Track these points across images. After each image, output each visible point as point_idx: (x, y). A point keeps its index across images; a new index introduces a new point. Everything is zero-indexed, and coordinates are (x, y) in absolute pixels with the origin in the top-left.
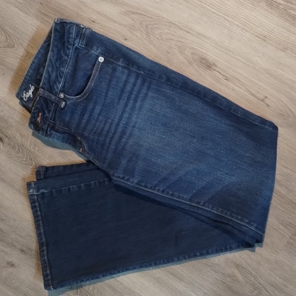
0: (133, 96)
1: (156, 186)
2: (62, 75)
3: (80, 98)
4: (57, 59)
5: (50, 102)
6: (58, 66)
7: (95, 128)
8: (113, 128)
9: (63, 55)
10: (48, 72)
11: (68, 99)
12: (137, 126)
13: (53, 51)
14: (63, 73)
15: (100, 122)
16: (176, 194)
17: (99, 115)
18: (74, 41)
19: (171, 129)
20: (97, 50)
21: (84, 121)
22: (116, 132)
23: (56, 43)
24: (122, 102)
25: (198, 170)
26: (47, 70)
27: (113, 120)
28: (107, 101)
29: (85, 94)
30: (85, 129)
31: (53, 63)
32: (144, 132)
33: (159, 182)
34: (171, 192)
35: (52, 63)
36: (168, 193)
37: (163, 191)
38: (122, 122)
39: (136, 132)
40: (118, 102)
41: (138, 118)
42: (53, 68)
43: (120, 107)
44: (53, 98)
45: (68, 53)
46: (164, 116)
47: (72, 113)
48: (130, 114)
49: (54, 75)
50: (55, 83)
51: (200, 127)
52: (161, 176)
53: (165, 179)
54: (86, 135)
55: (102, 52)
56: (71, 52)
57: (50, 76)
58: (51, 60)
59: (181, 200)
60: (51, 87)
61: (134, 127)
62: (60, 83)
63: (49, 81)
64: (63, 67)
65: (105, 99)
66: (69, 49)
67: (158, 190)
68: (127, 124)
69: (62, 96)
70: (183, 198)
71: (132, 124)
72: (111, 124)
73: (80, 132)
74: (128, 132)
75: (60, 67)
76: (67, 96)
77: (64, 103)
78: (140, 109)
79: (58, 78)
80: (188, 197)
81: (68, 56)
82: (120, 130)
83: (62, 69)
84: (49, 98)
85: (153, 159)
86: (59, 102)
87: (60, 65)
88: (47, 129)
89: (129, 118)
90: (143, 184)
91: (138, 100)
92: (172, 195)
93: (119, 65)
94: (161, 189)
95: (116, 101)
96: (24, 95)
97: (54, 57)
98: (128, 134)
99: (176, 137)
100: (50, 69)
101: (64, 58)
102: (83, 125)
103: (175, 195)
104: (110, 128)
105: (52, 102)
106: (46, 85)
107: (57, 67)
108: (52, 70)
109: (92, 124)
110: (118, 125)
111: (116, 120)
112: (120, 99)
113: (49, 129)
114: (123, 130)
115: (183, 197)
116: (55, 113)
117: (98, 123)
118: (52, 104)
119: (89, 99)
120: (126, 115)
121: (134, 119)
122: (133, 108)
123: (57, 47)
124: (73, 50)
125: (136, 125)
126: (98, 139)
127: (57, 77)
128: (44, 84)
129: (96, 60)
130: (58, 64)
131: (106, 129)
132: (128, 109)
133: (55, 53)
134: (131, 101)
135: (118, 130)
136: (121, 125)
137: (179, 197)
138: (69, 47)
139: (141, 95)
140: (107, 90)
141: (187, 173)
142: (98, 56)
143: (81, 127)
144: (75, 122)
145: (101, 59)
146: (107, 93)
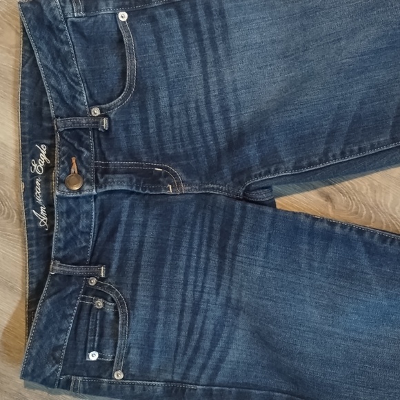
0: (207, 42)
1: (326, 153)
2: (76, 79)
3: (126, 96)
4: (53, 59)
5: (82, 133)
6: (62, 69)
7: (177, 132)
8: (204, 113)
9: (59, 45)
10: (53, 87)
11: (109, 109)
12: (239, 86)
13: (39, 49)
14: (76, 75)
15: (179, 117)
16: (366, 144)
17: (171, 106)
18: (63, 11)
19: (297, 55)
20: (107, 5)
21: (151, 131)
22: (212, 117)
23: (37, 34)
24: (196, 63)
25: (376, 86)
26: (49, 84)
27: (197, 101)
28: (171, 76)
29: (130, 86)
30: (161, 144)
31: (52, 68)
32: (256, 89)
33: (326, 143)
34: (356, 148)
35: (49, 70)
36: (352, 152)
37: (343, 154)
38: (212, 94)
39: (243, 96)
40: (189, 68)
41: (233, 72)
42: (56, 76)
43: (197, 71)
44: (84, 121)
45: (64, 40)
46: (273, 42)
47: (127, 129)
48: (218, 73)
49: (65, 88)
50: (74, 98)
51: (340, 18)
52: (324, 133)
53: (332, 134)
54: (170, 152)
55: (116, 4)
56: (68, 34)
57: (59, 93)
58: (45, 66)
59: (379, 150)
60: (71, 109)
61: (235, 90)
62: (81, 93)
63: (63, 101)
64: (70, 66)
65: (166, 74)
66: (62, 31)
67: (334, 156)
68: (221, 91)
69: (96, 111)
70: (380, 145)
71: (229, 89)
72: (197, 108)
73: (158, 153)
74: (231, 104)
75: (65, 69)
76: (103, 106)
77: (105, 121)
78: (228, 55)
79: (74, 88)
80: (388, 138)
81: (67, 43)
82: (216, 108)
83: (72, 70)
84: (77, 126)
85: (294, 118)
86: (97, 123)
87: (63, 65)
88: (96, 177)
89: (220, 81)
90: (305, 163)
91: (218, 43)
92: (360, 150)
93: (156, 7)
94: (338, 152)
95: (186, 66)
96: (35, 165)
97: (46, 58)
98: (233, 108)
99: (311, 61)
100: (53, 81)
101: (62, 50)
102: (154, 139)
103: (365, 148)
104: (199, 116)
105: (86, 130)
106: (60, 109)
107: (60, 72)
108: (58, 81)
109: (168, 128)
110: (208, 103)
111: (202, 97)
112: (189, 60)
113: (99, 175)
114: (222, 107)
115: (379, 143)
116: (100, 145)
117: (176, 120)
118: (88, 134)
119: (141, 89)
120: (213, 79)
121: (228, 78)
122: (217, 62)
123: (42, 38)
124: (71, 29)
125: (236, 85)
126: (193, 149)
127: (70, 87)
128: (57, 109)
129: (116, 22)
130: (59, 65)
131: (195, 122)
132: (210, 69)
133: (46, 51)
134: (209, 52)
135: (214, 111)
136: (214, 100)
137: (373, 147)
138: (60, 26)
139: (218, 32)
140: (163, 58)
141: (362, 103)
142: (115, 15)
143: (155, 145)
144: (139, 143)
145: (123, 16)
146: (165, 64)
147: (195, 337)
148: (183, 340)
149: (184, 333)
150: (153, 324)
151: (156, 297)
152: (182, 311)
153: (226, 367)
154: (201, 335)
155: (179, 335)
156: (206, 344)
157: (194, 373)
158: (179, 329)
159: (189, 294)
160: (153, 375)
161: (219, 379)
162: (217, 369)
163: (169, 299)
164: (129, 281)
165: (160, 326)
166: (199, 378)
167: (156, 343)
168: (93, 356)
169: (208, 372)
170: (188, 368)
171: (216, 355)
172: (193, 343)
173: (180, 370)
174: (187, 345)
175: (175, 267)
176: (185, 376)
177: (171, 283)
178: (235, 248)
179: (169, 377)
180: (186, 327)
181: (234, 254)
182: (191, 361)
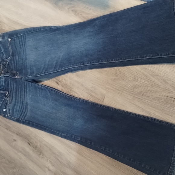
0: (23, 45)
1: (41, 72)
3: (11, 57)
11: (8, 60)
16: (49, 71)
17: (18, 59)
20: (6, 37)
21: (15, 65)
28: (18, 52)
30: (17, 67)
33: (42, 70)
36: (46, 73)
37: (44, 73)
40: (21, 51)
46: (34, 45)
47: (11, 64)
50: (3, 57)
51: (45, 41)
52: (42, 68)
53: (44, 68)
54: (18, 69)
55: (8, 37)
59: (51, 73)
60: (3, 59)
70: (51, 71)
80: (53, 70)
85: (37, 64)
86: (7, 63)
90: (37, 74)
91: (25, 45)
93: (15, 37)
104: (23, 61)
109: (18, 64)
111: (23, 57)
112: (21, 49)
113: (5, 73)
117: (19, 62)
120: (25, 53)
122: (25, 49)
126: (21, 69)
129: (8, 41)
131: (22, 63)
132: (24, 51)
134: (24, 47)
139: (25, 43)
140: (16, 49)
141: (49, 62)
142: (8, 39)
143: (16, 68)
144: (13, 67)
145: (10, 40)
146: (17, 50)
147: (22, 109)
148: (20, 109)
149: (20, 108)
150: (15, 105)
151: (16, 99)
152: (20, 103)
153: (27, 116)
154: (23, 109)
155: (19, 108)
156: (24, 111)
157: (21, 117)
158: (20, 107)
159: (21, 100)
160: (14, 116)
161: (25, 119)
162: (25, 117)
163: (18, 100)
164: (11, 95)
165: (16, 106)
166: (22, 118)
167: (15, 109)
168: (4, 110)
169: (24, 117)
170: (20, 115)
171: (25, 113)
172: (22, 110)
173: (19, 116)
174: (21, 111)
175: (19, 94)
176: (20, 117)
177: (18, 97)
178: (26, 91)
179: (17, 117)
180: (21, 107)
181: (26, 92)
182: (21, 114)
